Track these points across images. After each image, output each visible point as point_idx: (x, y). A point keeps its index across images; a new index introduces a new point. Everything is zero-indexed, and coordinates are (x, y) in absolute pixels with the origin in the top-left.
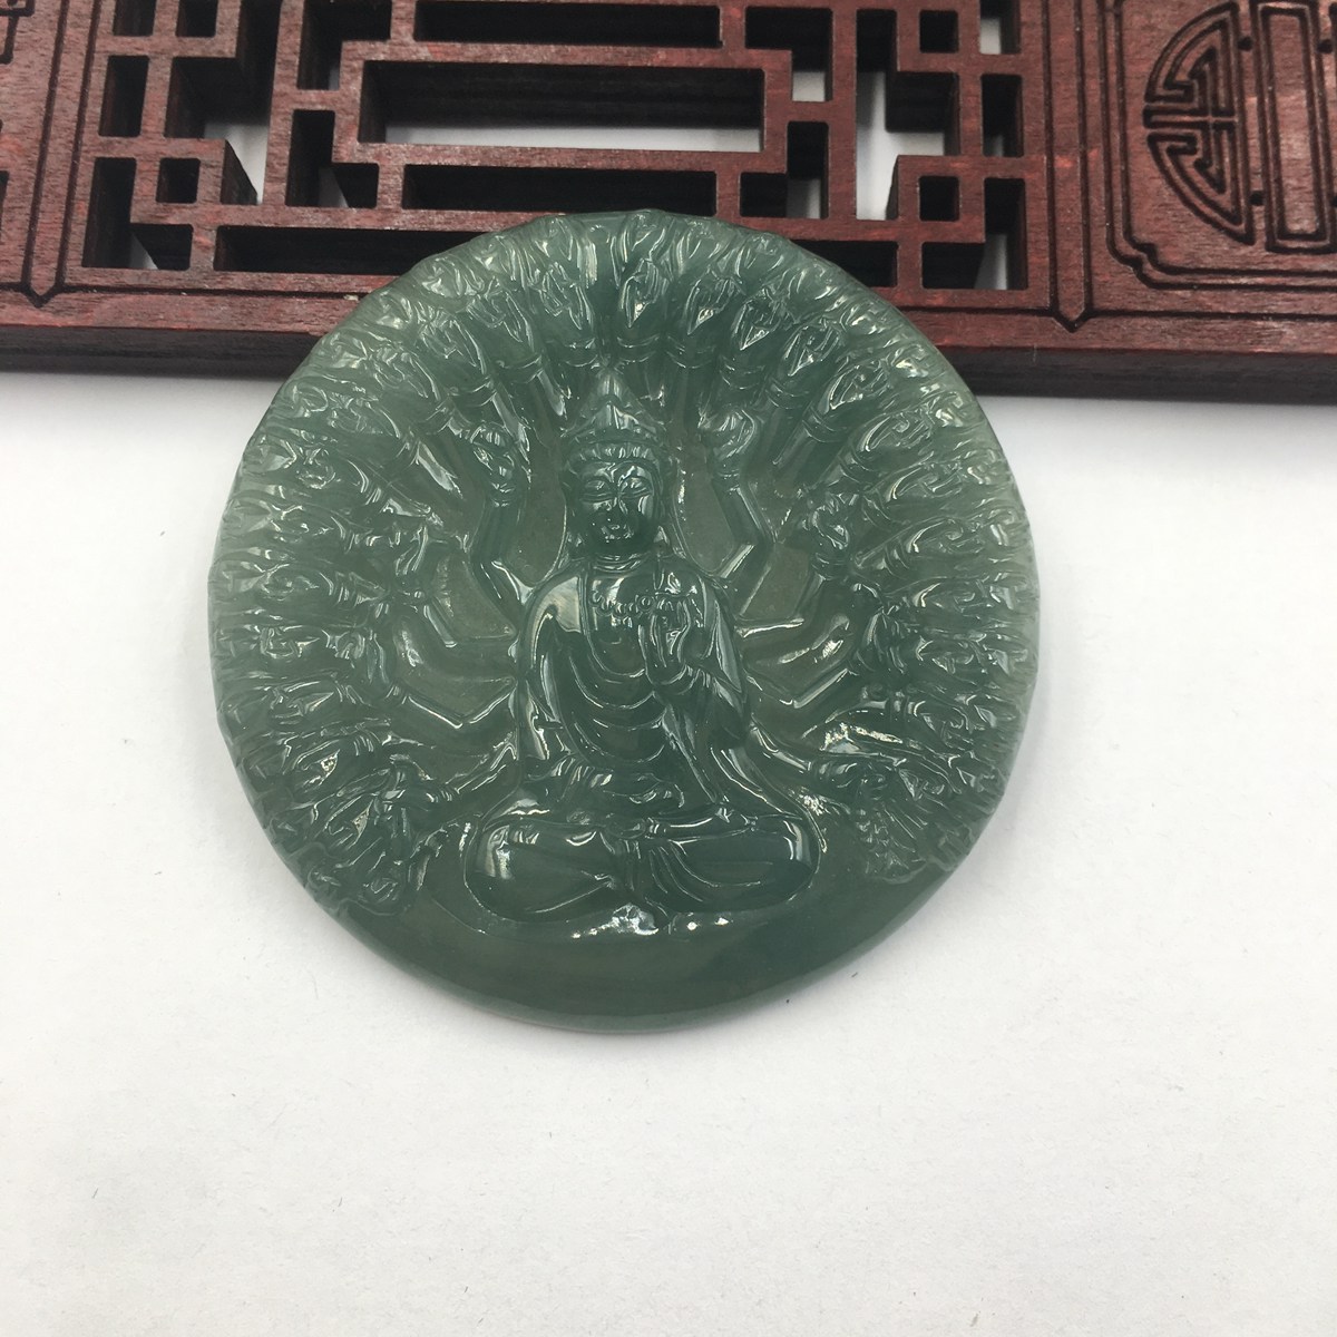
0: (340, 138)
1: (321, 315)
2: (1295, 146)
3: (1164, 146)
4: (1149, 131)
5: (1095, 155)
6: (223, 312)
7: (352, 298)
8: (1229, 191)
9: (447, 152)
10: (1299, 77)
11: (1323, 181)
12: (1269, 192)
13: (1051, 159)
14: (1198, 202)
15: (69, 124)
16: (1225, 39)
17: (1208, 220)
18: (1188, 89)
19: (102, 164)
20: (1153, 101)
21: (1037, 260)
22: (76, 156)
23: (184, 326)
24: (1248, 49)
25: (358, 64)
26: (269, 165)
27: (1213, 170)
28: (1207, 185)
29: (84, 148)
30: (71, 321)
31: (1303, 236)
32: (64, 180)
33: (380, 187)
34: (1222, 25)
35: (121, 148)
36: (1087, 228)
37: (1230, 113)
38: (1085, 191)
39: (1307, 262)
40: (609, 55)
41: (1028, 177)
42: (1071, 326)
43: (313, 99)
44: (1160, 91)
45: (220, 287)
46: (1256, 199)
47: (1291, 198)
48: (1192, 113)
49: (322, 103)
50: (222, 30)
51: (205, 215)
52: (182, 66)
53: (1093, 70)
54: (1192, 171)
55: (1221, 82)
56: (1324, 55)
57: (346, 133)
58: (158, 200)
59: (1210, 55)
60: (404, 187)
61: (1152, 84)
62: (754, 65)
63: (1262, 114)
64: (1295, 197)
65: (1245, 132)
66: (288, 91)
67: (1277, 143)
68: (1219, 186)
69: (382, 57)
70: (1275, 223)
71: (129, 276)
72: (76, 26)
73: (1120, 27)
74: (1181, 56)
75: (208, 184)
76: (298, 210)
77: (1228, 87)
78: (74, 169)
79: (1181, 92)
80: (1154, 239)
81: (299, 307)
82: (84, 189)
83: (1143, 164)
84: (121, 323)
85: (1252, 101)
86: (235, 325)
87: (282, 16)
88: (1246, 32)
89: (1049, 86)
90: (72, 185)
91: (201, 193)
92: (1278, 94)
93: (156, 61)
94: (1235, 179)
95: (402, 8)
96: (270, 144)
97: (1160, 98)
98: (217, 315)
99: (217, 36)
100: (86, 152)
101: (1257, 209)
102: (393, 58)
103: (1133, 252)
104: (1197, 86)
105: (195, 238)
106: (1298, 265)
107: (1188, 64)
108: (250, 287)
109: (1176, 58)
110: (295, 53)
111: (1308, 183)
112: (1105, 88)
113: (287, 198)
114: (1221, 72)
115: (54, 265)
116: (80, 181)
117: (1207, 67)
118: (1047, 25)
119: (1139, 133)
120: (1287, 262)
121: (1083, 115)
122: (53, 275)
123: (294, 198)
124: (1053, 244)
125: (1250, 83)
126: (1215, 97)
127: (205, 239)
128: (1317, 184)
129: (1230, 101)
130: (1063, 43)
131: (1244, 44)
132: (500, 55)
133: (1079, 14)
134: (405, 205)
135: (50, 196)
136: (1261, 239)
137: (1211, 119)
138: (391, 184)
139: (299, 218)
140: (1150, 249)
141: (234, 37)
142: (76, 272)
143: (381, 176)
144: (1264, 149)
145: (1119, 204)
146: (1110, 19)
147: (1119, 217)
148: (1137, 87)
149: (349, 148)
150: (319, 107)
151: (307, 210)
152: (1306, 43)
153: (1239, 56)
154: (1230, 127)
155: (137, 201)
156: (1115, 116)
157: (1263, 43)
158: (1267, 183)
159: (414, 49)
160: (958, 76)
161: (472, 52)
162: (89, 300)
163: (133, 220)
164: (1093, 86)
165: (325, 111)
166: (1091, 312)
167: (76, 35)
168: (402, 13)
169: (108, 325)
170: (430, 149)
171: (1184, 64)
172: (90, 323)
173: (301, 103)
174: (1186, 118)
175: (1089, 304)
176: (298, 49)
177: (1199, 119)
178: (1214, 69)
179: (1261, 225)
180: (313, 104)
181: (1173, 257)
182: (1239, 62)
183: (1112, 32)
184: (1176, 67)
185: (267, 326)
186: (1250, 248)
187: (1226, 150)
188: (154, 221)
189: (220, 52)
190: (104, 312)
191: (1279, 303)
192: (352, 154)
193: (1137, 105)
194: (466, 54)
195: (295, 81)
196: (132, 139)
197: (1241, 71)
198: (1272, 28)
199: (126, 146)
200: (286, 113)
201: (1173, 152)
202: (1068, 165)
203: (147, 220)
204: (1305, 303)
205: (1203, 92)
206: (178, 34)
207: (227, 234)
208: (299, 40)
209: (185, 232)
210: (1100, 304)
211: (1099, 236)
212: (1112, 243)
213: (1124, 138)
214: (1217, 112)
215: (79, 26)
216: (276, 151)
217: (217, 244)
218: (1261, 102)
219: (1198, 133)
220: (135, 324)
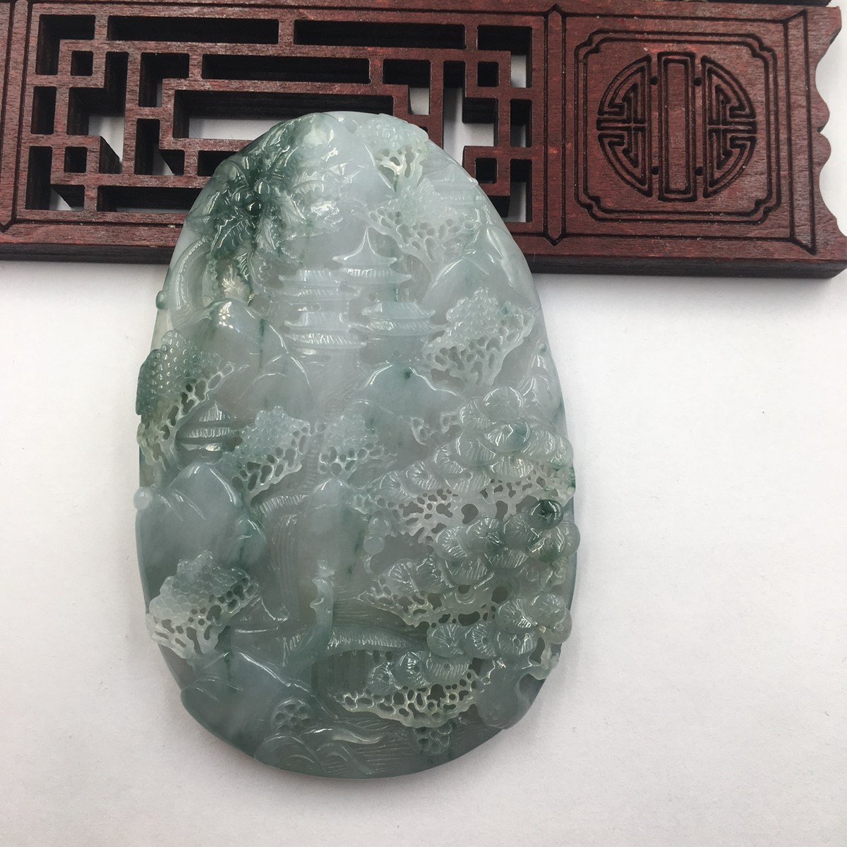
0: (163, 135)
1: (156, 236)
2: (677, 140)
3: (606, 141)
4: (599, 132)
5: (569, 146)
6: (103, 235)
7: (172, 226)
8: (640, 167)
9: (222, 144)
10: (682, 100)
11: (691, 160)
12: (662, 166)
13: (546, 148)
14: (624, 173)
15: (14, 127)
16: (643, 78)
17: (628, 183)
18: (621, 107)
19: (34, 150)
20: (603, 115)
21: (538, 205)
22: (19, 145)
23: (82, 242)
24: (655, 84)
25: (171, 92)
26: (125, 151)
27: (632, 155)
28: (629, 163)
29: (23, 141)
30: (21, 240)
31: (678, 192)
32: (13, 159)
33: (185, 164)
34: (642, 70)
35: (44, 141)
36: (564, 187)
37: (643, 121)
38: (564, 167)
39: (680, 206)
40: (309, 88)
41: (533, 159)
42: (554, 243)
43: (147, 113)
44: (606, 109)
45: (101, 221)
46: (655, 171)
47: (673, 170)
48: (624, 121)
49: (152, 115)
50: (96, 72)
51: (91, 179)
52: (74, 92)
53: (570, 97)
54: (621, 155)
55: (639, 103)
56: (696, 87)
57: (166, 132)
58: (65, 170)
59: (634, 88)
60: (198, 163)
61: (602, 104)
62: (388, 93)
63: (660, 122)
64: (676, 170)
65: (650, 132)
66: (134, 108)
67: (667, 139)
68: (635, 163)
69: (184, 88)
70: (664, 185)
71: (51, 215)
72: (15, 68)
73: (586, 71)
74: (619, 88)
75: (92, 162)
76: (141, 177)
77: (643, 105)
78: (18, 152)
79: (617, 109)
80: (599, 193)
81: (143, 231)
82: (24, 165)
83: (596, 151)
84: (48, 241)
85: (655, 114)
86: (109, 242)
87: (129, 64)
88: (655, 74)
89: (546, 106)
90: (18, 162)
91: (88, 167)
92: (669, 110)
93: (60, 90)
94: (644, 159)
95: (194, 59)
96: (125, 139)
97: (606, 113)
98: (100, 236)
99: (93, 75)
100: (25, 143)
101: (654, 176)
102: (191, 89)
103: (589, 201)
104: (626, 106)
105: (86, 193)
106: (675, 208)
107: (622, 93)
108: (117, 220)
109: (616, 89)
110: (137, 86)
111: (683, 162)
112: (577, 107)
113: (135, 169)
114: (639, 98)
115: (11, 208)
116: (22, 160)
117: (632, 95)
118: (546, 70)
119: (593, 132)
120: (669, 206)
121: (564, 123)
122: (10, 213)
123: (139, 170)
124: (546, 196)
125: (655, 104)
126: (636, 112)
127: (92, 193)
128: (688, 162)
129: (643, 114)
130: (555, 80)
131: (653, 81)
132: (249, 87)
133: (564, 64)
134: (199, 174)
135: (6, 169)
136: (656, 194)
137: (633, 125)
138: (191, 161)
139: (142, 182)
140: (597, 199)
141: (103, 75)
142: (23, 212)
143: (186, 157)
144: (660, 141)
145: (581, 175)
146: (581, 66)
147: (581, 181)
148: (594, 107)
149: (168, 141)
150: (151, 117)
151: (146, 176)
152: (687, 80)
153: (650, 88)
154: (643, 129)
155: (54, 172)
156: (581, 123)
157: (663, 79)
158: (661, 162)
159: (202, 83)
160: (498, 101)
161: (234, 85)
162: (30, 228)
163: (52, 182)
164: (570, 106)
165: (154, 119)
166: (564, 235)
167: (15, 74)
168: (196, 62)
169: (41, 242)
170: (212, 142)
171: (620, 93)
172: (31, 241)
173: (141, 115)
174: (620, 125)
175: (564, 229)
176: (138, 83)
177: (626, 125)
178: (636, 96)
179: (656, 186)
180: (148, 115)
181: (609, 204)
182: (650, 91)
183: (582, 75)
184: (616, 94)
185: (127, 243)
186: (650, 199)
187: (640, 143)
188: (63, 183)
189: (96, 85)
190: (39, 234)
191: (664, 229)
192: (169, 145)
193: (593, 117)
194: (231, 86)
195: (137, 102)
196: (49, 136)
197: (650, 96)
198: (669, 72)
199: (46, 140)
200: (133, 121)
201: (611, 144)
202: (555, 152)
203: (59, 183)
204: (677, 229)
205: (629, 109)
206: (72, 74)
207: (103, 190)
208: (138, 78)
209: (81, 189)
210: (569, 230)
211: (570, 192)
212: (577, 195)
213: (586, 135)
214: (636, 121)
215: (17, 69)
216: (128, 143)
217: (98, 195)
218: (660, 115)
219: (625, 133)
220: (56, 241)
